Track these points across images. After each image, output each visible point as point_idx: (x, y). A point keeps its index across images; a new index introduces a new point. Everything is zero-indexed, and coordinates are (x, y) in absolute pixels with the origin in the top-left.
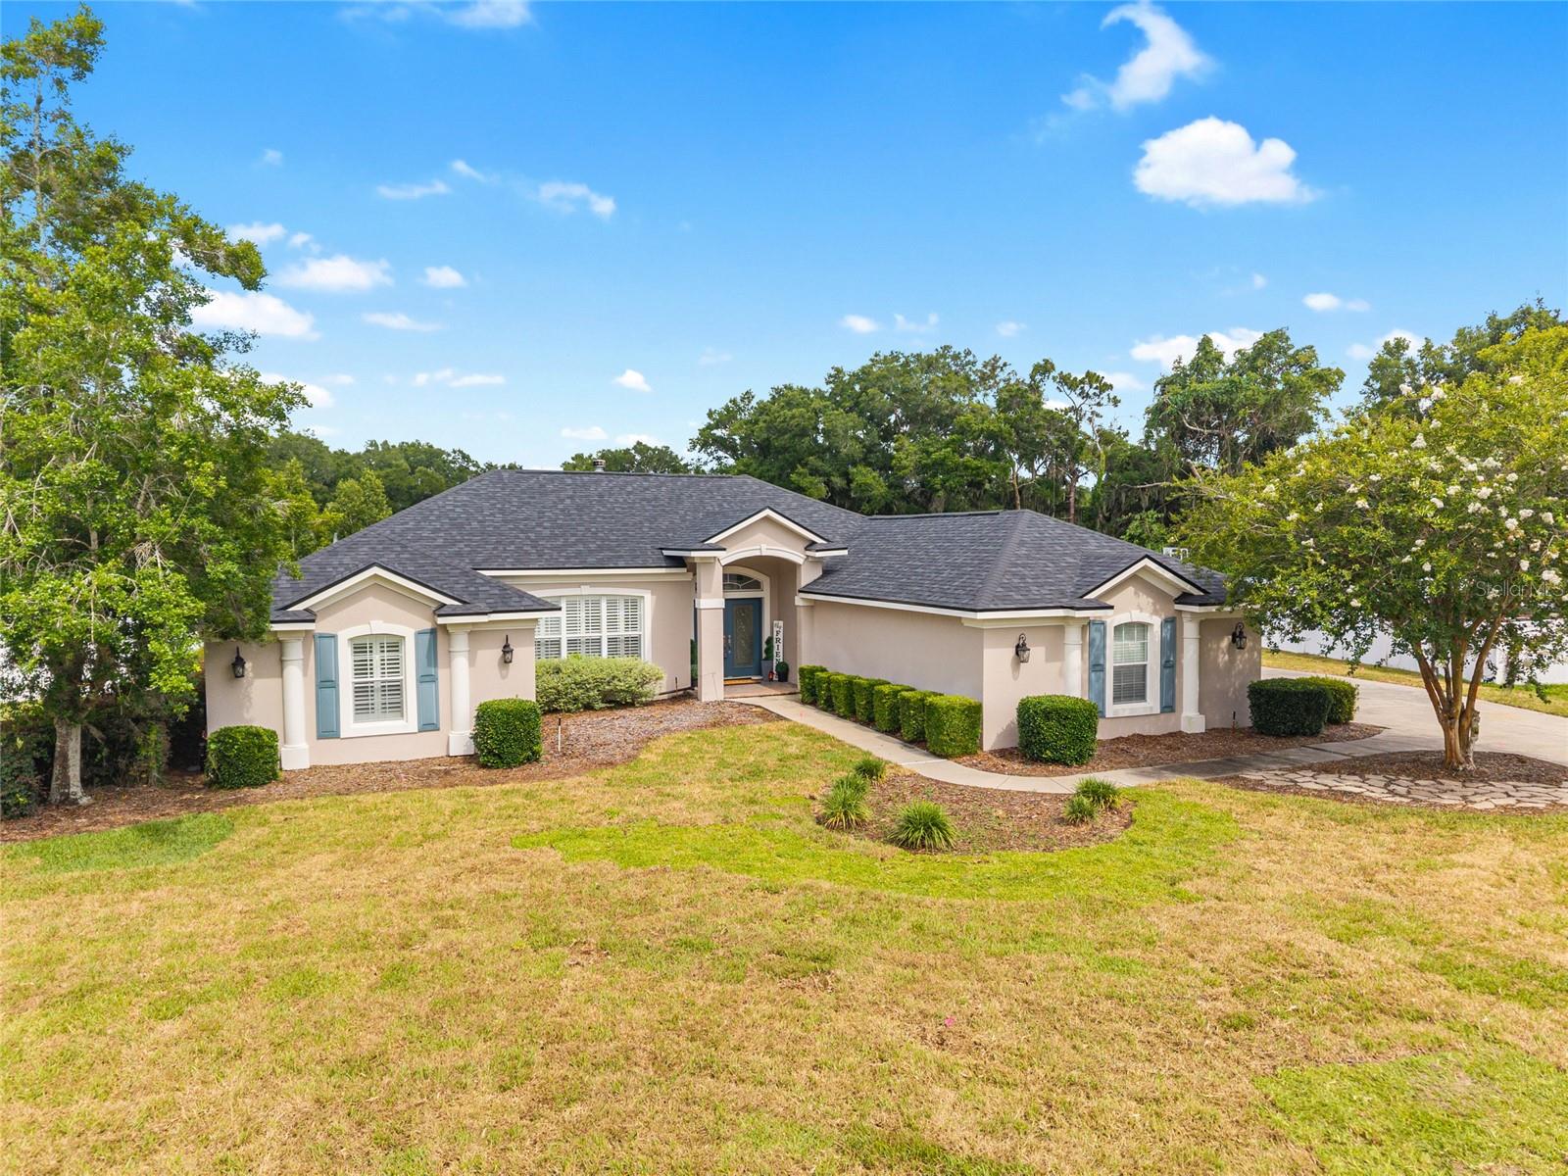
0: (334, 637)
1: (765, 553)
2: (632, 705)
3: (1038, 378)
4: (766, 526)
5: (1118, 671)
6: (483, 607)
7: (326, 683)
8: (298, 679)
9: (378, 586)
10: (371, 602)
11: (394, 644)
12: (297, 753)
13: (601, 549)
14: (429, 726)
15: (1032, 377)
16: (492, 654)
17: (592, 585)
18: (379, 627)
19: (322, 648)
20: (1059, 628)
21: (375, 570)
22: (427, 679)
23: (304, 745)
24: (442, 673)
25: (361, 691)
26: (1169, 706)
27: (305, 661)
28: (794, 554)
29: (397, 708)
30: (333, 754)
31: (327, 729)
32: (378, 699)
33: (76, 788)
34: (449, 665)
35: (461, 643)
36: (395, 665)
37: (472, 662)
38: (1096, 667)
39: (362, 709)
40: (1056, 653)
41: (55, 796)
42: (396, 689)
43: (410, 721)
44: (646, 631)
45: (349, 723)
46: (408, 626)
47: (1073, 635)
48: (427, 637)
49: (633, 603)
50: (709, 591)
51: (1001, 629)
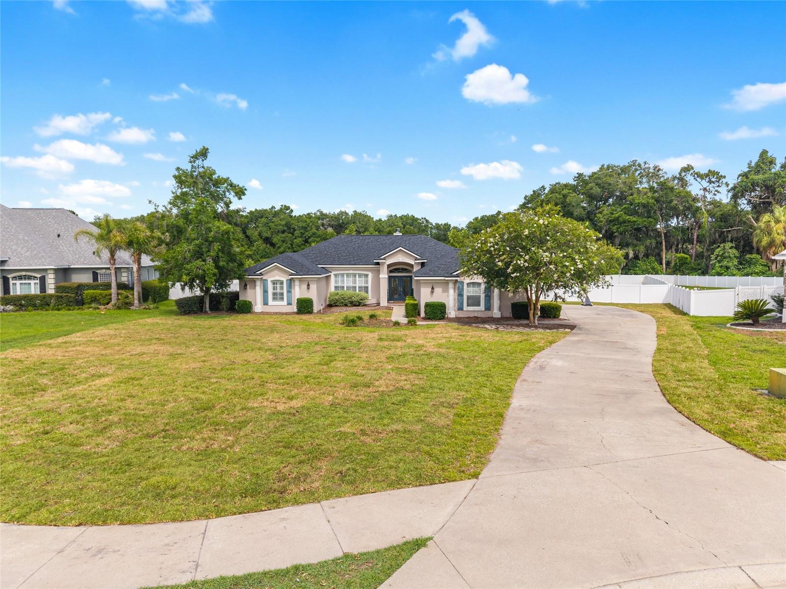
0: (267, 280)
1: (401, 261)
2: (359, 305)
3: (683, 174)
4: (401, 252)
5: (469, 297)
6: (302, 274)
7: (265, 292)
8: (259, 290)
9: (277, 268)
10: (276, 272)
11: (282, 283)
12: (258, 307)
13: (358, 259)
14: (289, 304)
15: (680, 174)
16: (305, 286)
17: (353, 270)
18: (277, 278)
19: (264, 282)
20: (447, 283)
21: (275, 264)
22: (289, 292)
23: (260, 306)
24: (293, 291)
25: (274, 294)
26: (488, 307)
27: (261, 286)
28: (412, 262)
29: (282, 299)
30: (267, 309)
31: (265, 303)
32: (278, 296)
33: (208, 309)
34: (294, 289)
35: (297, 283)
36: (282, 288)
37: (300, 288)
38: (461, 295)
39: (274, 299)
40: (446, 290)
41: (204, 311)
42: (282, 294)
43: (285, 302)
44: (369, 285)
45: (271, 302)
46: (284, 278)
47: (451, 285)
48: (289, 281)
49: (367, 276)
50: (382, 272)
51: (427, 283)
